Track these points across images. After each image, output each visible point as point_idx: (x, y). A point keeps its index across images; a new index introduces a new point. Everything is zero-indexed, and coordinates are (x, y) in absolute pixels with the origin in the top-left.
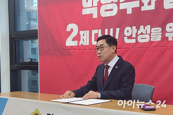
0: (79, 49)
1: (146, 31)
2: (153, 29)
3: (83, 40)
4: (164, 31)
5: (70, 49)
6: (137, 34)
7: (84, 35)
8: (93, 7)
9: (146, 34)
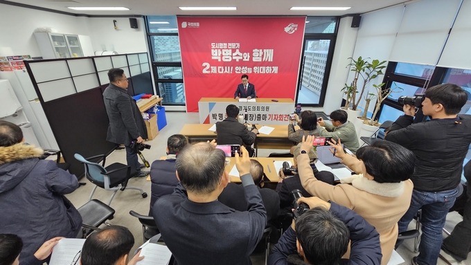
0: (210, 75)
1: (245, 69)
2: (248, 69)
3: (213, 71)
4: (253, 70)
5: (205, 74)
6: (241, 70)
7: (213, 68)
8: (218, 56)
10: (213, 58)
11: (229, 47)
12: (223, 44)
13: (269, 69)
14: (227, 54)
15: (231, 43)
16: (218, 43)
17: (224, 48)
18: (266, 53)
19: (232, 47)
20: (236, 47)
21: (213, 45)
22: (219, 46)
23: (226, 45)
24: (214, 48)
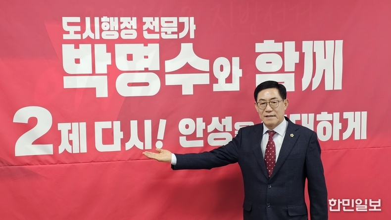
1: (224, 126)
2: (237, 125)
5: (28, 161)
6: (205, 131)
9: (224, 131)
11: (147, 36)
12: (120, 23)
13: (331, 122)
14: (139, 63)
15: (157, 19)
16: (97, 19)
17: (124, 37)
18: (314, 54)
19: (160, 33)
20: (177, 33)
21: (69, 24)
22: (101, 31)
23: (135, 27)
24: (78, 37)
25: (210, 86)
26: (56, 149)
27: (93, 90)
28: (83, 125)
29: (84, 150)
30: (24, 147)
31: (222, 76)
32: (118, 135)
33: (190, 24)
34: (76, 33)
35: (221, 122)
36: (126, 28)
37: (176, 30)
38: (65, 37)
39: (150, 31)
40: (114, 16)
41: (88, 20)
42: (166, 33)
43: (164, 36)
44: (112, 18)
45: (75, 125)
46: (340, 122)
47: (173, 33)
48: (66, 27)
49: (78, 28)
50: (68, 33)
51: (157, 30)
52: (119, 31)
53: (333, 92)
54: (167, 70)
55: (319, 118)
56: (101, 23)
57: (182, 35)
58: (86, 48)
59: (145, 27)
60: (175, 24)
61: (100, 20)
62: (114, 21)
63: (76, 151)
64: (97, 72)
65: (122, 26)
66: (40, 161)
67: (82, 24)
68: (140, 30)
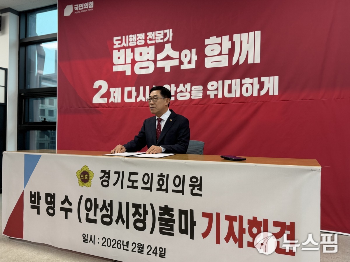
0: (109, 107)
1: (186, 89)
2: (193, 88)
3: (114, 97)
4: (205, 89)
5: (97, 106)
6: (176, 92)
7: (114, 92)
8: (125, 64)
9: (186, 92)
10: (115, 69)
11: (149, 42)
12: (137, 37)
13: (252, 84)
14: (145, 57)
15: (154, 33)
16: (127, 36)
17: (139, 44)
18: (241, 42)
19: (155, 40)
20: (163, 39)
21: (117, 40)
22: (129, 42)
23: (144, 38)
24: (119, 46)
25: (179, 66)
26: (108, 100)
27: (124, 72)
28: (120, 89)
29: (120, 101)
30: (97, 99)
31: (185, 60)
32: (134, 94)
33: (170, 33)
34: (119, 44)
35: (184, 86)
36: (140, 39)
37: (162, 37)
38: (115, 47)
39: (151, 40)
40: (134, 34)
41: (124, 37)
42: (158, 39)
43: (157, 41)
44: (134, 35)
45: (117, 89)
46: (258, 84)
47: (161, 39)
48: (115, 42)
49: (120, 42)
50: (115, 45)
51: (154, 38)
52: (137, 41)
53: (254, 65)
54: (158, 59)
55: (244, 81)
56: (129, 38)
57: (166, 40)
58: (122, 51)
59: (148, 38)
60: (162, 34)
61: (129, 37)
62: (134, 36)
63: (116, 102)
64: (126, 63)
65: (138, 39)
66: (102, 106)
67: (121, 40)
68: (146, 40)
